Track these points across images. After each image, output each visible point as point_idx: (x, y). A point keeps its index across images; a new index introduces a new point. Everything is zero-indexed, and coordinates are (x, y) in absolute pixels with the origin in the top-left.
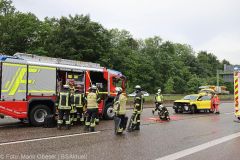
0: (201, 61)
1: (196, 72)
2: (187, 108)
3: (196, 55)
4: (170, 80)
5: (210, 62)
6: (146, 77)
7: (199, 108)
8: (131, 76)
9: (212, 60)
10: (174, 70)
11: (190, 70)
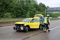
0: (40, 6)
1: (38, 10)
2: (22, 28)
3: (38, 4)
4: (29, 13)
5: (43, 7)
6: (19, 11)
7: (31, 27)
8: (13, 11)
9: (44, 6)
10: (30, 9)
11: (36, 9)
